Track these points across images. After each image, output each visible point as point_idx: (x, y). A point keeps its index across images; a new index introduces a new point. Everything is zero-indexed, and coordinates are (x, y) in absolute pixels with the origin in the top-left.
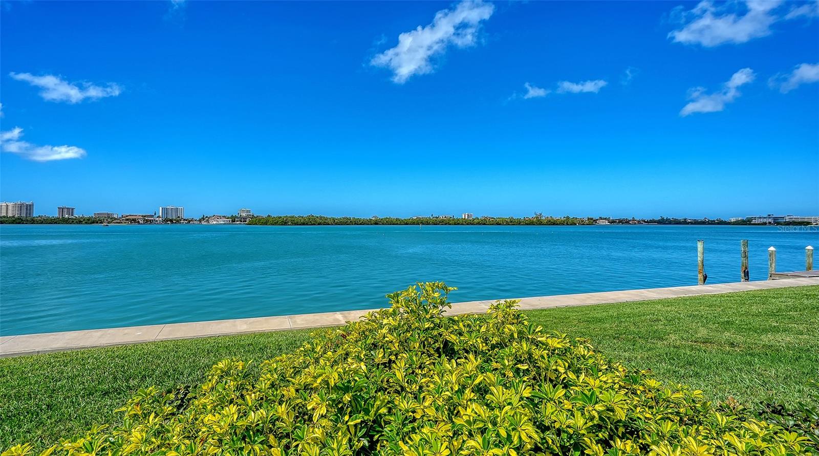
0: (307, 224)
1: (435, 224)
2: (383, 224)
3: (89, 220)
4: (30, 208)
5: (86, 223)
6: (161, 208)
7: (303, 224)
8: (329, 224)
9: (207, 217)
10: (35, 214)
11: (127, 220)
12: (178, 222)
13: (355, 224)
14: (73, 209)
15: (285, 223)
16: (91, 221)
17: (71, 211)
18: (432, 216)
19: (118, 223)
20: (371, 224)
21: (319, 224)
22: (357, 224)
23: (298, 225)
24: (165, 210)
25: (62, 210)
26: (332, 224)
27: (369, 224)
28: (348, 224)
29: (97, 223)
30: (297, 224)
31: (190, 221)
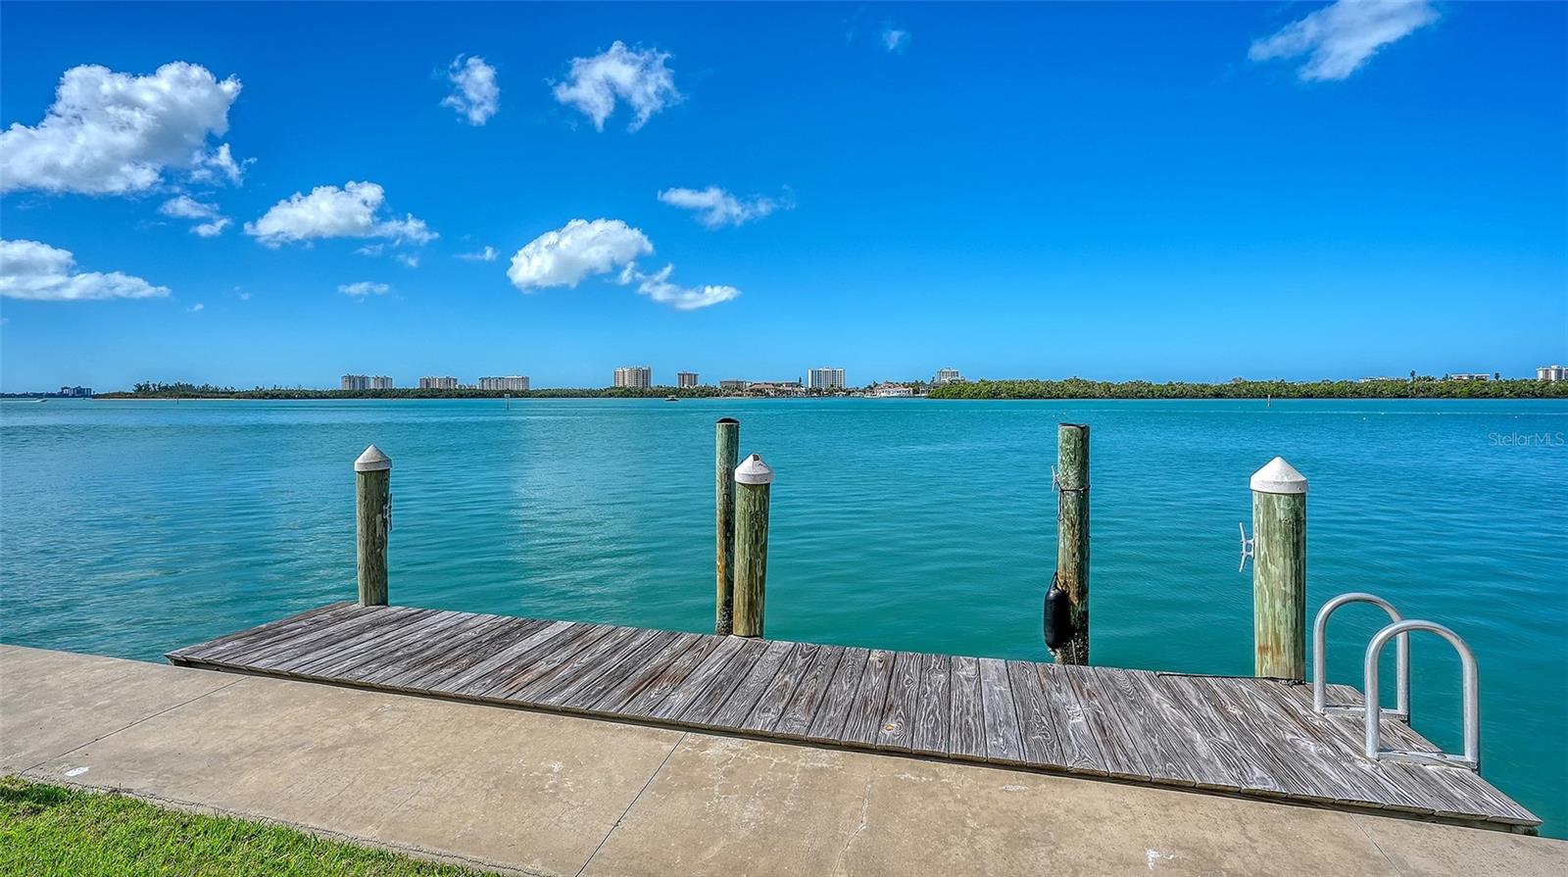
1: (1399, 396)
2: (1238, 396)
3: (703, 391)
4: (646, 374)
6: (810, 372)
7: (1032, 396)
8: (1094, 397)
10: (654, 384)
11: (753, 391)
12: (831, 393)
14: (695, 375)
15: (995, 395)
16: (707, 394)
17: (693, 378)
18: (1413, 374)
20: (1204, 397)
21: (1071, 397)
22: (1167, 397)
23: (1020, 397)
24: (816, 374)
25: (682, 376)
26: (1103, 397)
27: (1197, 397)
28: (1142, 397)
31: (850, 393)
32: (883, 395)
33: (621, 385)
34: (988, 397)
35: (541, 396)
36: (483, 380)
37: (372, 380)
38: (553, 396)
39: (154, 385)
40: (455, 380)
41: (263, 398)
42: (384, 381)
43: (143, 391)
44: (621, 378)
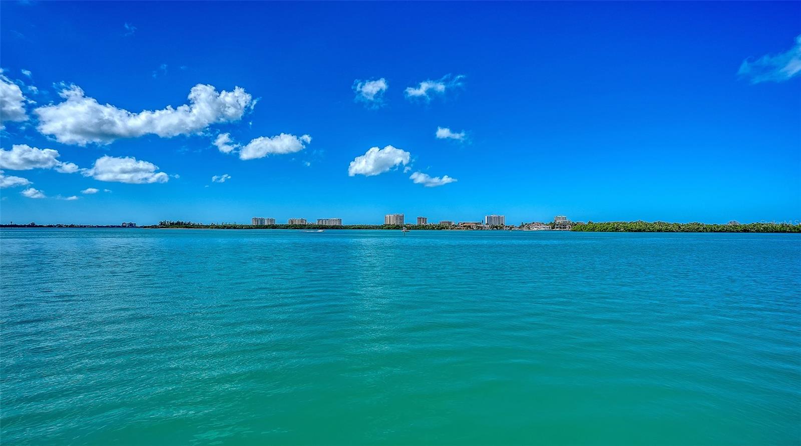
0: (644, 231)
3: (439, 227)
4: (402, 218)
5: (437, 229)
6: (486, 217)
7: (639, 231)
8: (672, 231)
9: (526, 224)
11: (464, 226)
12: (502, 228)
13: (711, 231)
16: (440, 228)
17: (425, 219)
19: (458, 229)
22: (715, 232)
24: (490, 219)
25: (418, 219)
28: (700, 231)
29: (444, 229)
30: (630, 230)
31: (511, 228)
32: (536, 229)
33: (388, 223)
34: (613, 231)
35: (353, 229)
36: (319, 220)
37: (266, 220)
38: (359, 228)
39: (168, 222)
40: (305, 220)
41: (224, 228)
42: (272, 220)
43: (163, 225)
44: (388, 220)
